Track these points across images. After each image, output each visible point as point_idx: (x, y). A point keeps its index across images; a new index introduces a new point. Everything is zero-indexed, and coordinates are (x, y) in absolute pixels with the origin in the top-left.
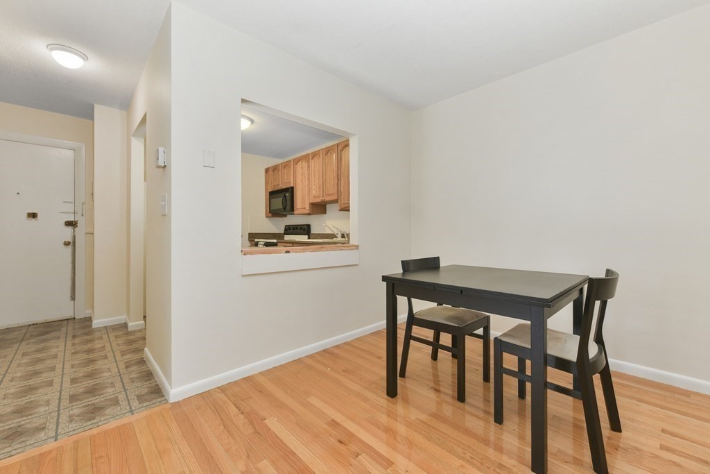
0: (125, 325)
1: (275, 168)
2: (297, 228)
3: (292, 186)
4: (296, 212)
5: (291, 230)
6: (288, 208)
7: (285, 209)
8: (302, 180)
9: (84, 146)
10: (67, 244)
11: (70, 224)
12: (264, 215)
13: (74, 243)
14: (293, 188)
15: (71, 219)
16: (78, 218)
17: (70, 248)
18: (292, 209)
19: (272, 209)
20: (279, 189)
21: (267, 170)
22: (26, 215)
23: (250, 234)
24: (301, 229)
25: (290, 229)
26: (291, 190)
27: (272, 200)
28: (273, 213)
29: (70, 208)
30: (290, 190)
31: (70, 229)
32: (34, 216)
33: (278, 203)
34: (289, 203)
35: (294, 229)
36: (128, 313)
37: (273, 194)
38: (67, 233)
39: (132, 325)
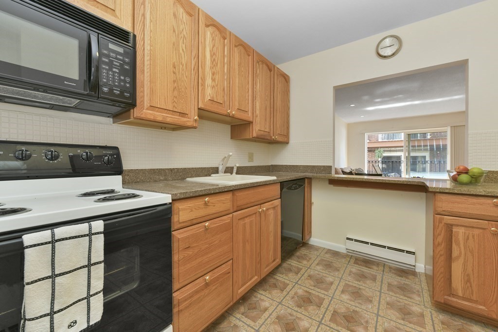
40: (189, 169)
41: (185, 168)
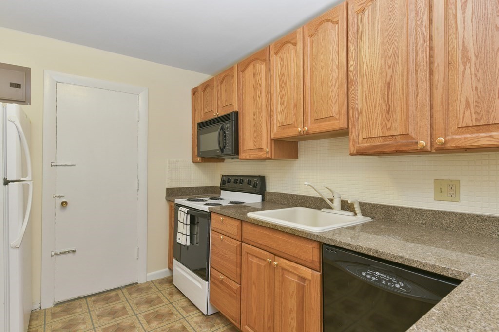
1: (207, 86)
2: (241, 182)
3: (236, 109)
4: (242, 155)
5: (232, 184)
6: (229, 149)
7: (222, 150)
8: (255, 98)
12: (191, 160)
14: (237, 113)
18: (236, 151)
19: (202, 149)
20: (212, 117)
21: (195, 91)
23: (168, 190)
24: (249, 183)
25: (229, 181)
27: (202, 137)
28: (203, 157)
30: (233, 118)
33: (212, 139)
34: (229, 141)
35: (236, 182)
37: (203, 126)
40: (307, 197)
41: (303, 196)
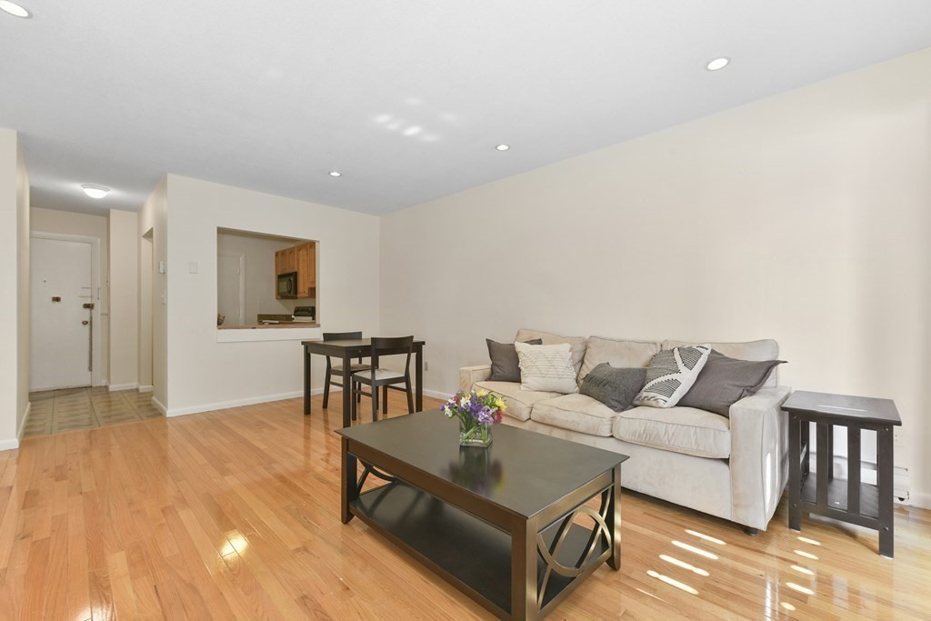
0: (137, 390)
1: (283, 253)
2: (303, 310)
3: (296, 270)
4: (299, 296)
6: (293, 291)
7: (290, 292)
9: (99, 240)
10: (85, 323)
11: (88, 306)
12: (275, 297)
13: (91, 322)
14: (296, 273)
15: (89, 302)
16: (94, 301)
17: (88, 326)
18: (296, 292)
19: (281, 291)
20: (285, 273)
21: (277, 254)
22: (51, 300)
23: (259, 315)
25: (297, 311)
26: (295, 275)
27: (281, 283)
28: (282, 296)
29: (88, 293)
31: (88, 310)
32: (57, 299)
33: (284, 286)
34: (293, 287)
35: (300, 311)
36: (139, 380)
37: (280, 277)
38: (86, 314)
39: (143, 388)
